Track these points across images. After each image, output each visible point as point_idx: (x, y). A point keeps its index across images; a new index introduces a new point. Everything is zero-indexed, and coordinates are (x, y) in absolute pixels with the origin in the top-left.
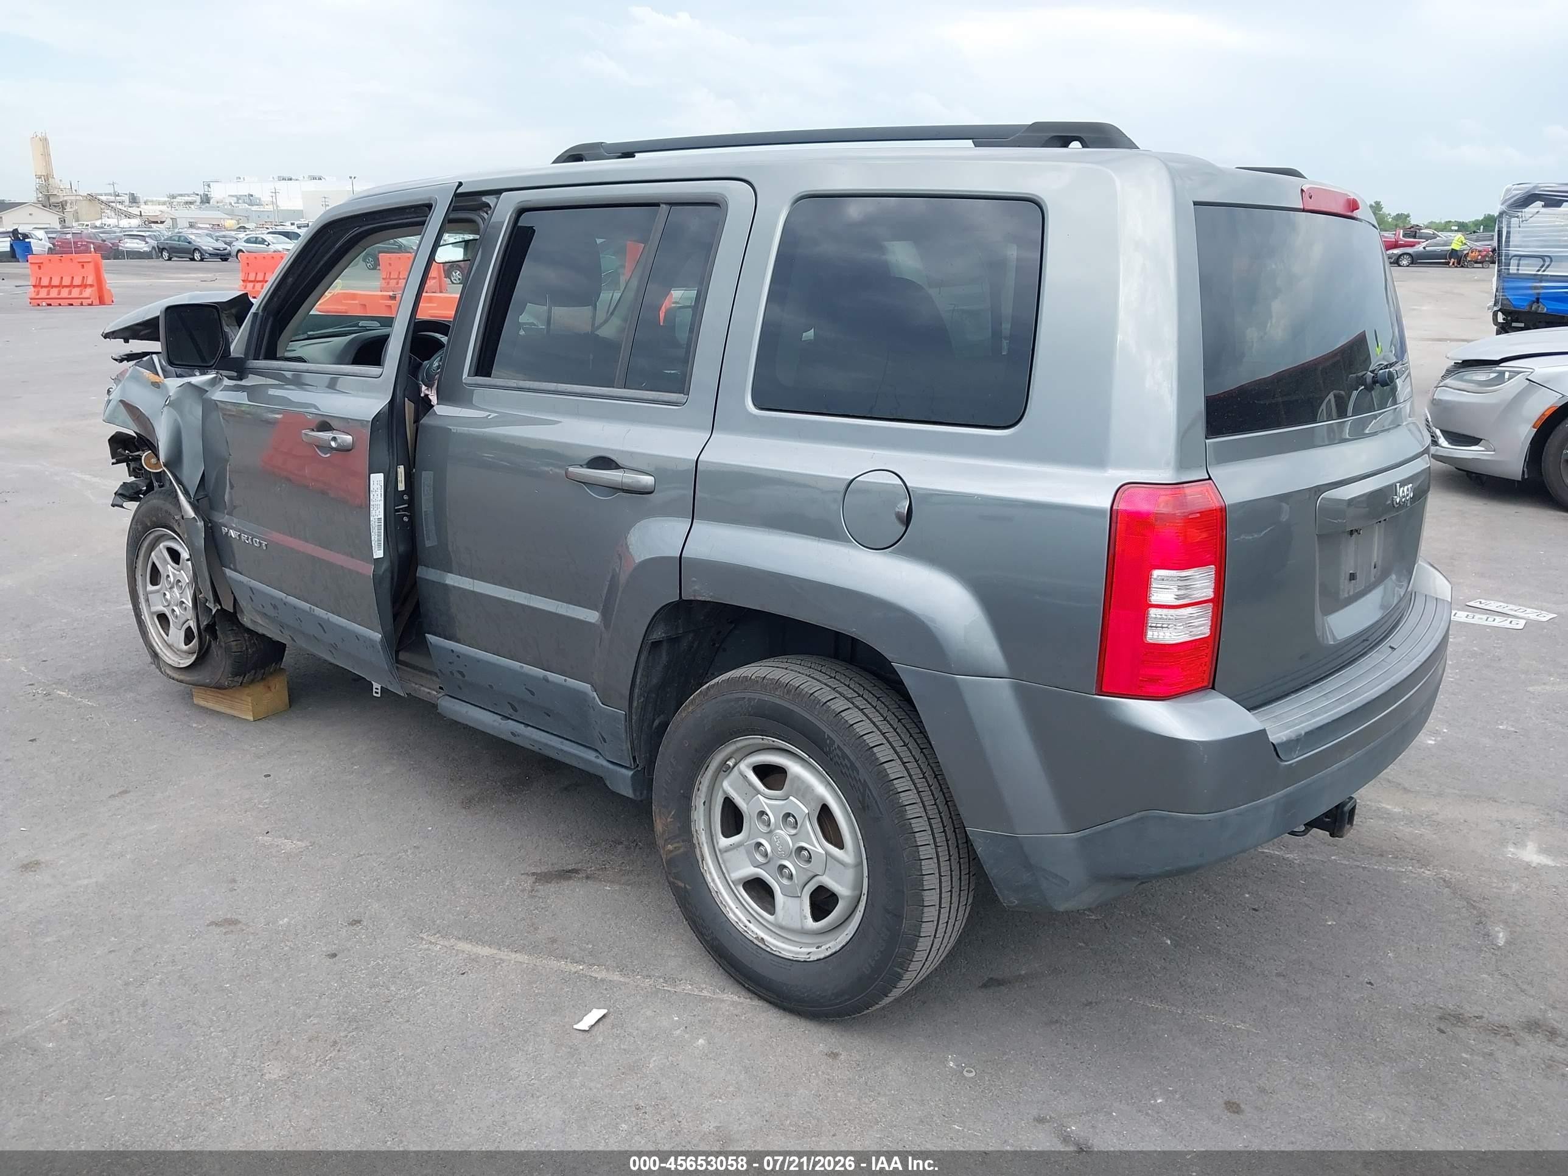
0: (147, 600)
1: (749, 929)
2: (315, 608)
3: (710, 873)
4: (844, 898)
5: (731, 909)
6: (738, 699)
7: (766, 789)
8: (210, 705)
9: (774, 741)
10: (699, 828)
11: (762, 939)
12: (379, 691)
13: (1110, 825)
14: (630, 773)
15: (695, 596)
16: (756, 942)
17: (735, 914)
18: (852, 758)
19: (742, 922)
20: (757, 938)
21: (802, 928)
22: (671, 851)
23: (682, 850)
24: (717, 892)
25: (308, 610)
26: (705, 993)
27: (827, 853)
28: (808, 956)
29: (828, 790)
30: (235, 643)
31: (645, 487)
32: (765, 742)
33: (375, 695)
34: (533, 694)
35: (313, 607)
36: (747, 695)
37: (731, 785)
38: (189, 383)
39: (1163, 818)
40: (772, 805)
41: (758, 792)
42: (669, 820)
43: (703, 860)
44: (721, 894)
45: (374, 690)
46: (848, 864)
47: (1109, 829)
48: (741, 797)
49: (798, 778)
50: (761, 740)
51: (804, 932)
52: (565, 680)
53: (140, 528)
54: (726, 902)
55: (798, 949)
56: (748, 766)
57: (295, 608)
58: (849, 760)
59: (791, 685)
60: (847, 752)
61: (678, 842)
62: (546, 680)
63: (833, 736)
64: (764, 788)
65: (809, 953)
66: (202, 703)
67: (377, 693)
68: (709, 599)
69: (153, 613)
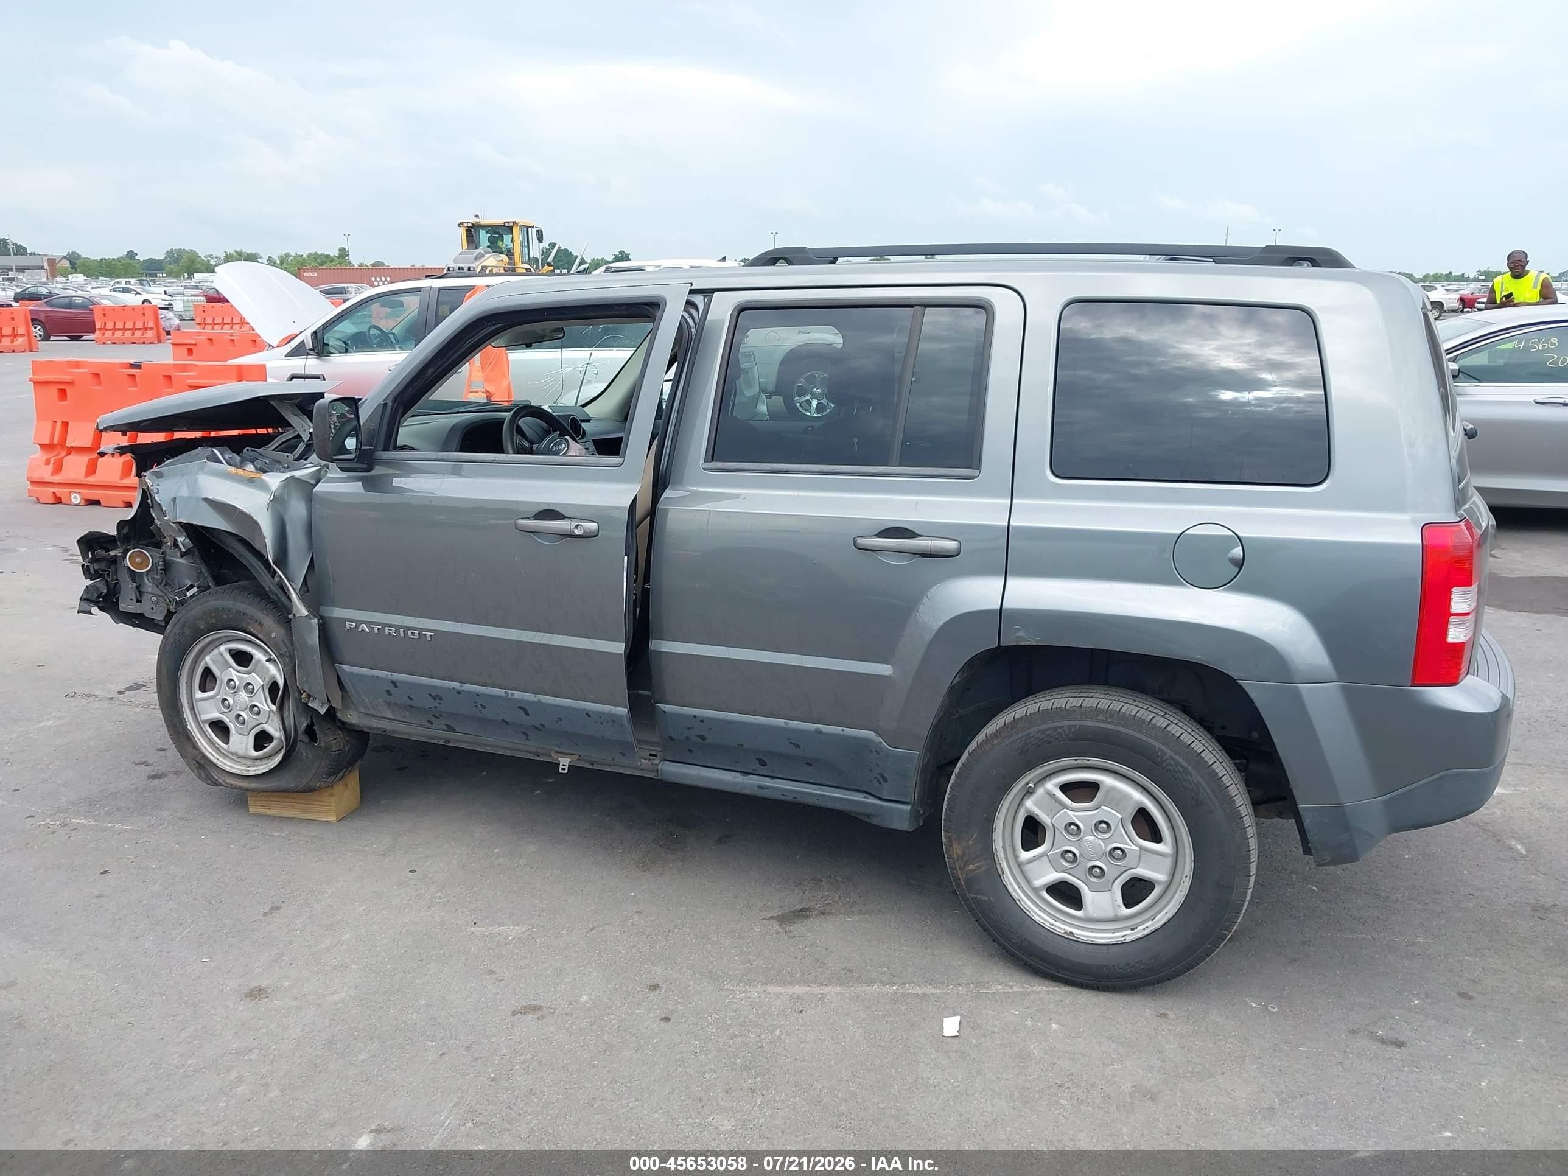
0: (192, 709)
1: (1055, 926)
2: (514, 692)
3: (1011, 884)
4: (1159, 883)
5: (1035, 913)
6: (1056, 728)
7: (1073, 804)
8: (274, 812)
9: (1088, 760)
10: (998, 846)
11: (1071, 933)
12: (567, 767)
13: (1415, 785)
14: (909, 807)
15: (1017, 641)
16: (1066, 936)
17: (1039, 916)
18: (1185, 764)
19: (1048, 922)
20: (1066, 933)
21: (1116, 915)
22: (973, 870)
23: (984, 868)
24: (1019, 900)
25: (504, 695)
26: (1016, 989)
27: (1142, 848)
28: (1123, 938)
29: (1144, 796)
30: (334, 742)
31: (949, 550)
32: (1078, 762)
33: (561, 771)
34: (797, 746)
35: (510, 692)
36: (1066, 723)
37: (1035, 804)
38: (293, 477)
39: (1459, 775)
40: (1079, 816)
41: (1065, 807)
42: (970, 843)
43: (1003, 874)
44: (1023, 901)
45: (561, 767)
46: (1167, 854)
47: (1412, 790)
48: (1045, 813)
49: (1113, 789)
50: (1074, 762)
51: (1116, 919)
52: (843, 730)
53: (187, 632)
54: (1030, 907)
55: (1110, 935)
56: (1055, 786)
57: (477, 695)
58: (1182, 766)
59: (1111, 710)
60: (1180, 760)
61: (980, 861)
62: (819, 732)
63: (1163, 748)
64: (1071, 802)
65: (1124, 936)
66: (262, 811)
67: (564, 769)
68: (1035, 644)
69: (204, 722)
